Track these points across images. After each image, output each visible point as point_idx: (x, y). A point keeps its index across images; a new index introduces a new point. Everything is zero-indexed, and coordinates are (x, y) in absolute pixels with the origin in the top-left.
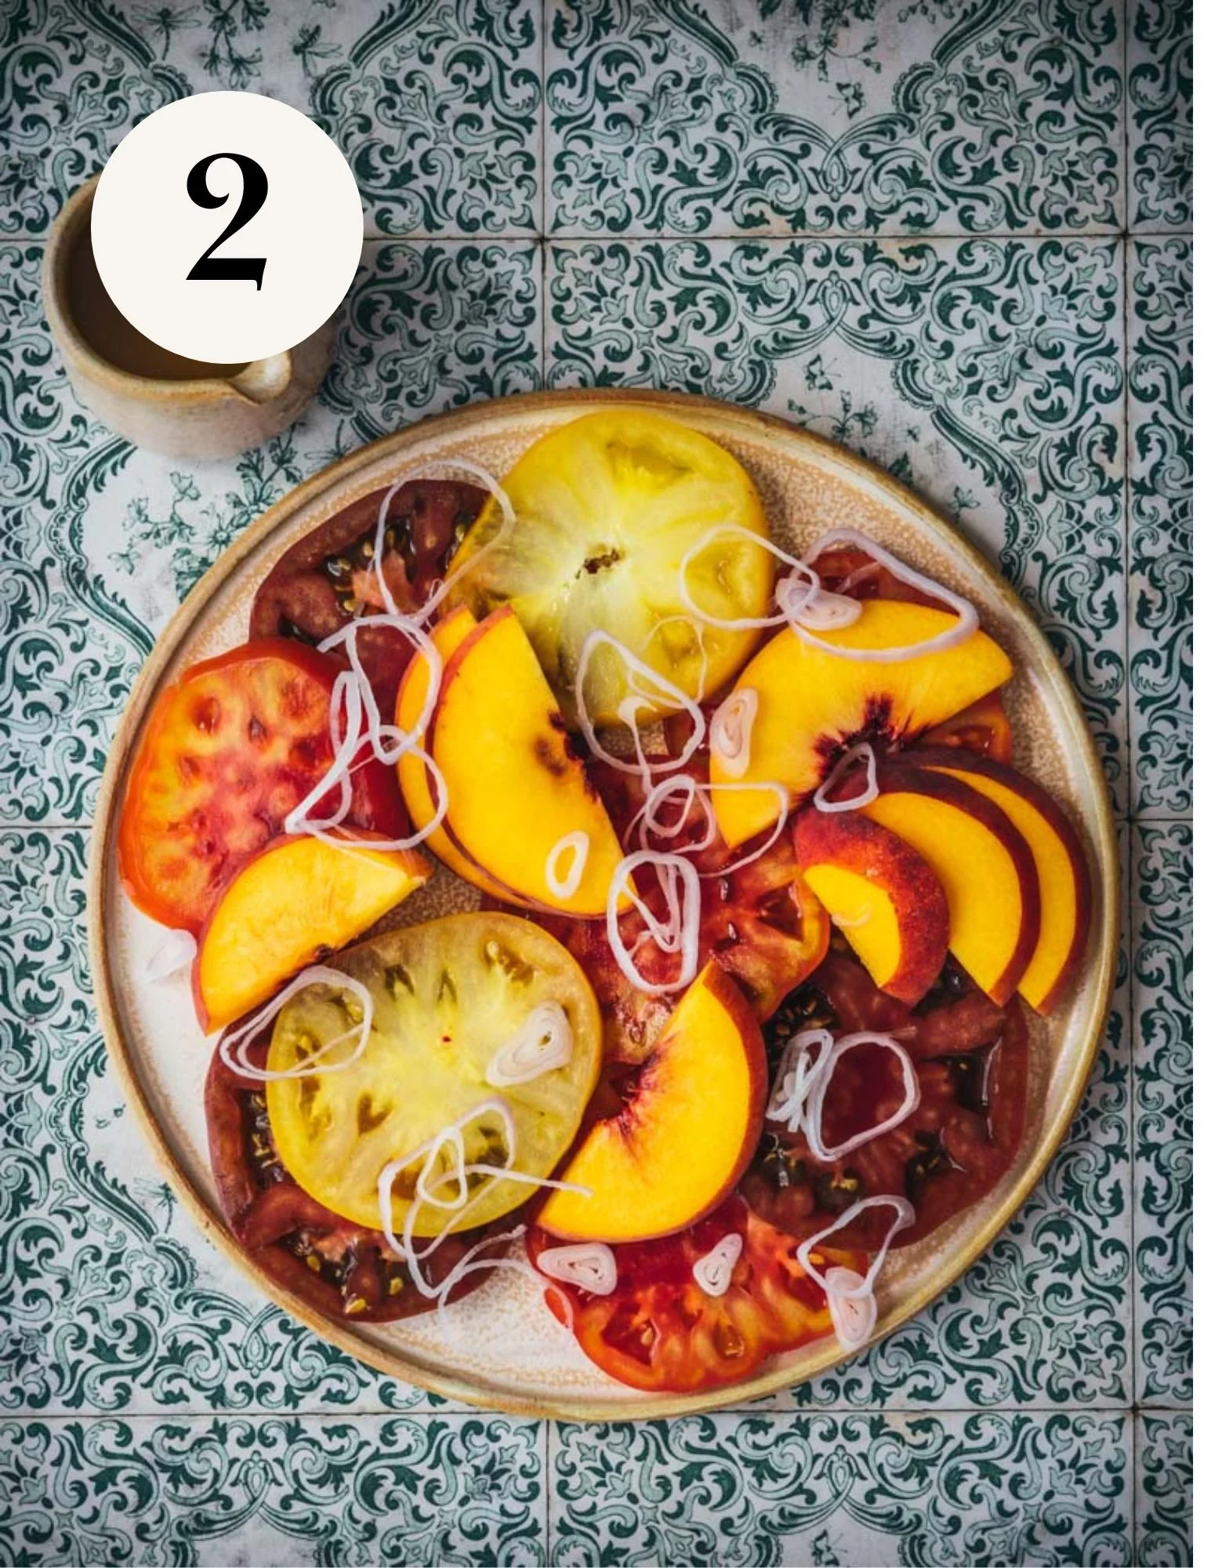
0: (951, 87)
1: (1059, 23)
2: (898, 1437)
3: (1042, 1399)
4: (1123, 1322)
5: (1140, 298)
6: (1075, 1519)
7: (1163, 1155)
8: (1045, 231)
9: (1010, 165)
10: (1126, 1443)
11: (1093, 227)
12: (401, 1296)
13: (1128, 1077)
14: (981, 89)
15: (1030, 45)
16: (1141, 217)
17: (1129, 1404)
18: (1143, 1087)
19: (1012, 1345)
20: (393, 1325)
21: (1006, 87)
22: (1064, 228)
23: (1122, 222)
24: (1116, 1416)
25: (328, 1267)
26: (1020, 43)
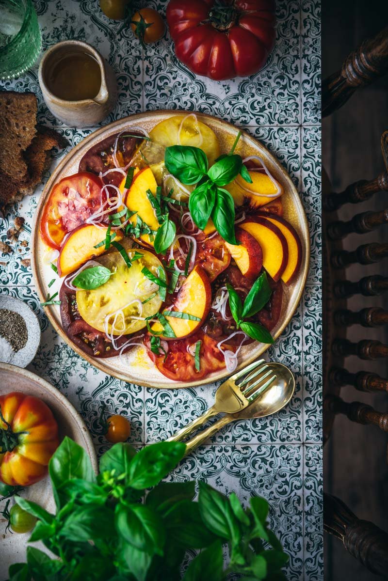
0: (254, 86)
1: (283, 69)
2: (239, 451)
3: (278, 441)
4: (300, 420)
5: (305, 143)
6: (287, 473)
7: (311, 375)
8: (279, 125)
9: (270, 107)
10: (301, 453)
11: (292, 124)
12: (109, 352)
13: (301, 354)
14: (262, 87)
15: (275, 75)
16: (305, 121)
17: (302, 442)
18: (306, 357)
19: (270, 426)
20: (106, 359)
21: (268, 86)
22: (284, 124)
23: (300, 122)
24: (298, 445)
25: (90, 342)
26: (272, 74)
